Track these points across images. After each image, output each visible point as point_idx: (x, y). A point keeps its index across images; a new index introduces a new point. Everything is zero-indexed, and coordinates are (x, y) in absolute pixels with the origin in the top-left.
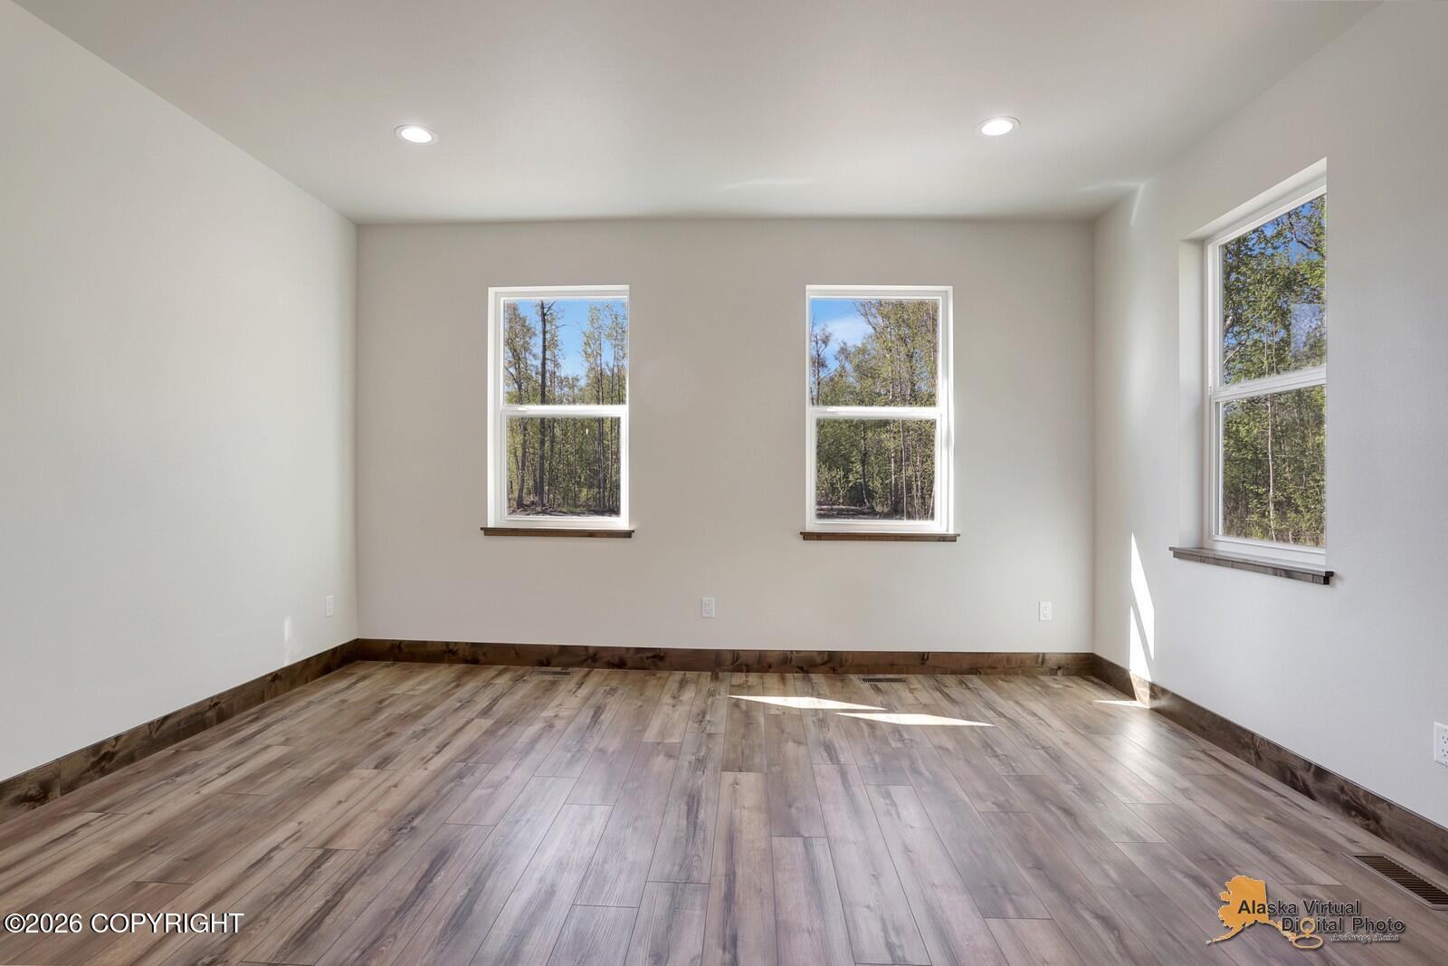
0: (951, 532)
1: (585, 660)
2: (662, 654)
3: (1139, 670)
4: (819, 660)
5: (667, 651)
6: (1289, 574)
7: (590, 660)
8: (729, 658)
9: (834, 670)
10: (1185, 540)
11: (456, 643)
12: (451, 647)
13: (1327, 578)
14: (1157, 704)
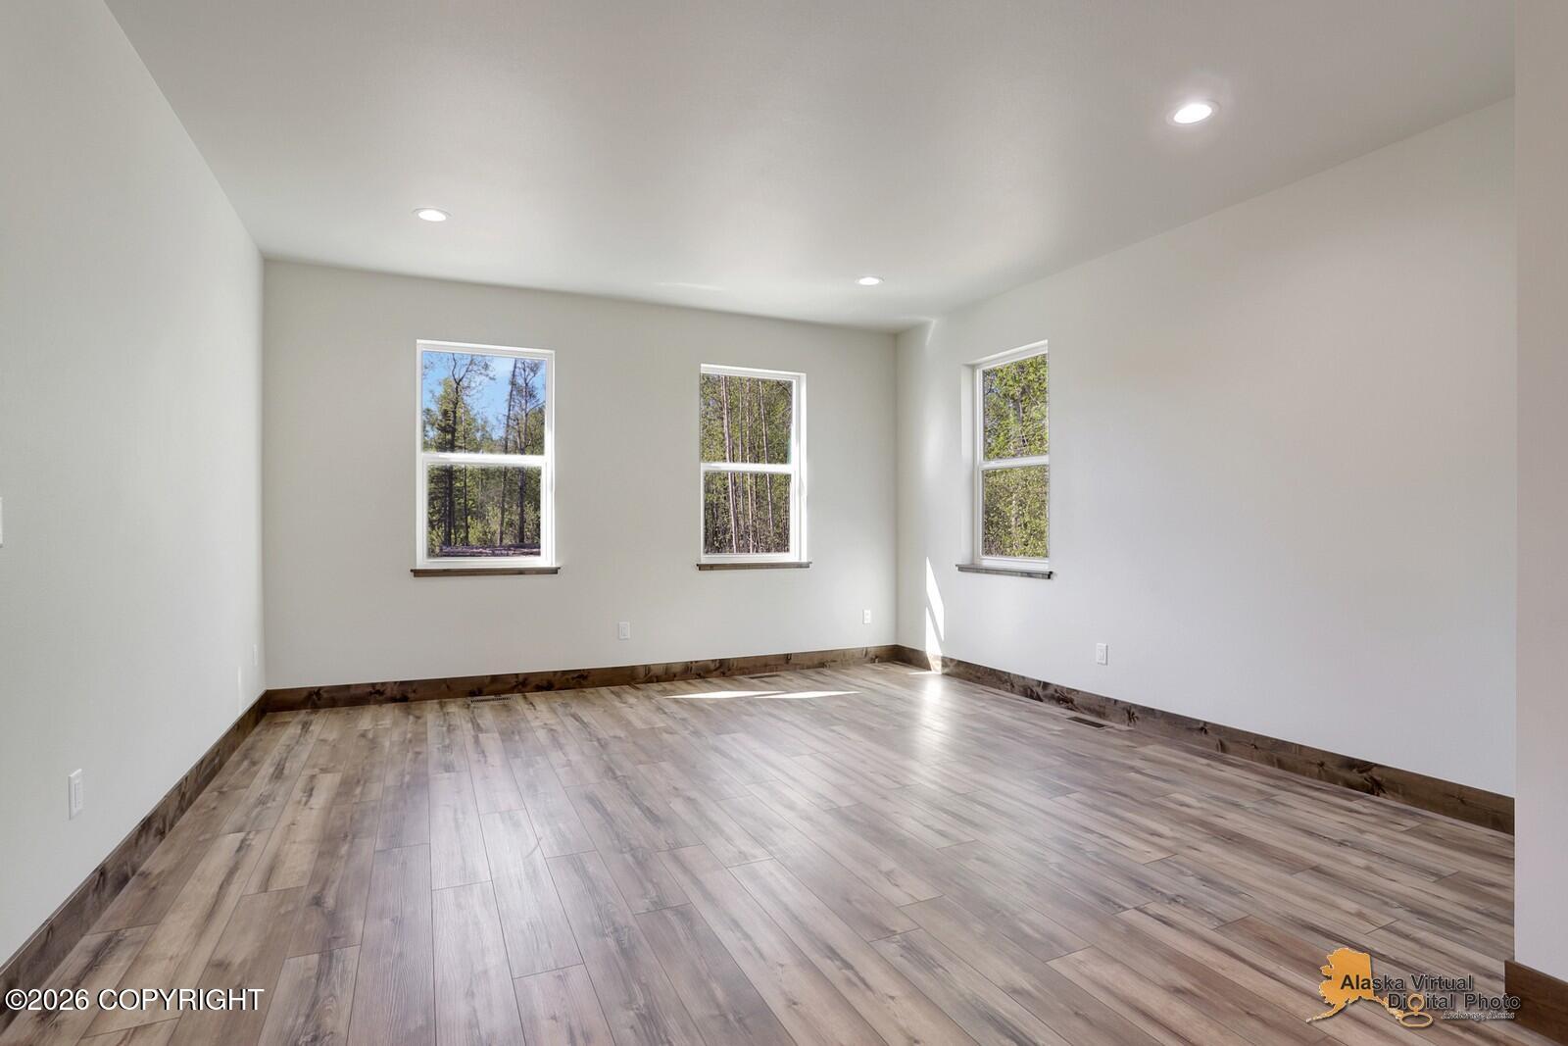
0: (804, 560)
1: (516, 686)
2: (585, 674)
3: (933, 650)
4: (712, 667)
5: (589, 671)
6: (1029, 574)
7: (520, 687)
8: (642, 673)
9: (724, 674)
10: (964, 561)
11: (383, 684)
12: (377, 688)
13: (1049, 575)
14: (946, 670)
